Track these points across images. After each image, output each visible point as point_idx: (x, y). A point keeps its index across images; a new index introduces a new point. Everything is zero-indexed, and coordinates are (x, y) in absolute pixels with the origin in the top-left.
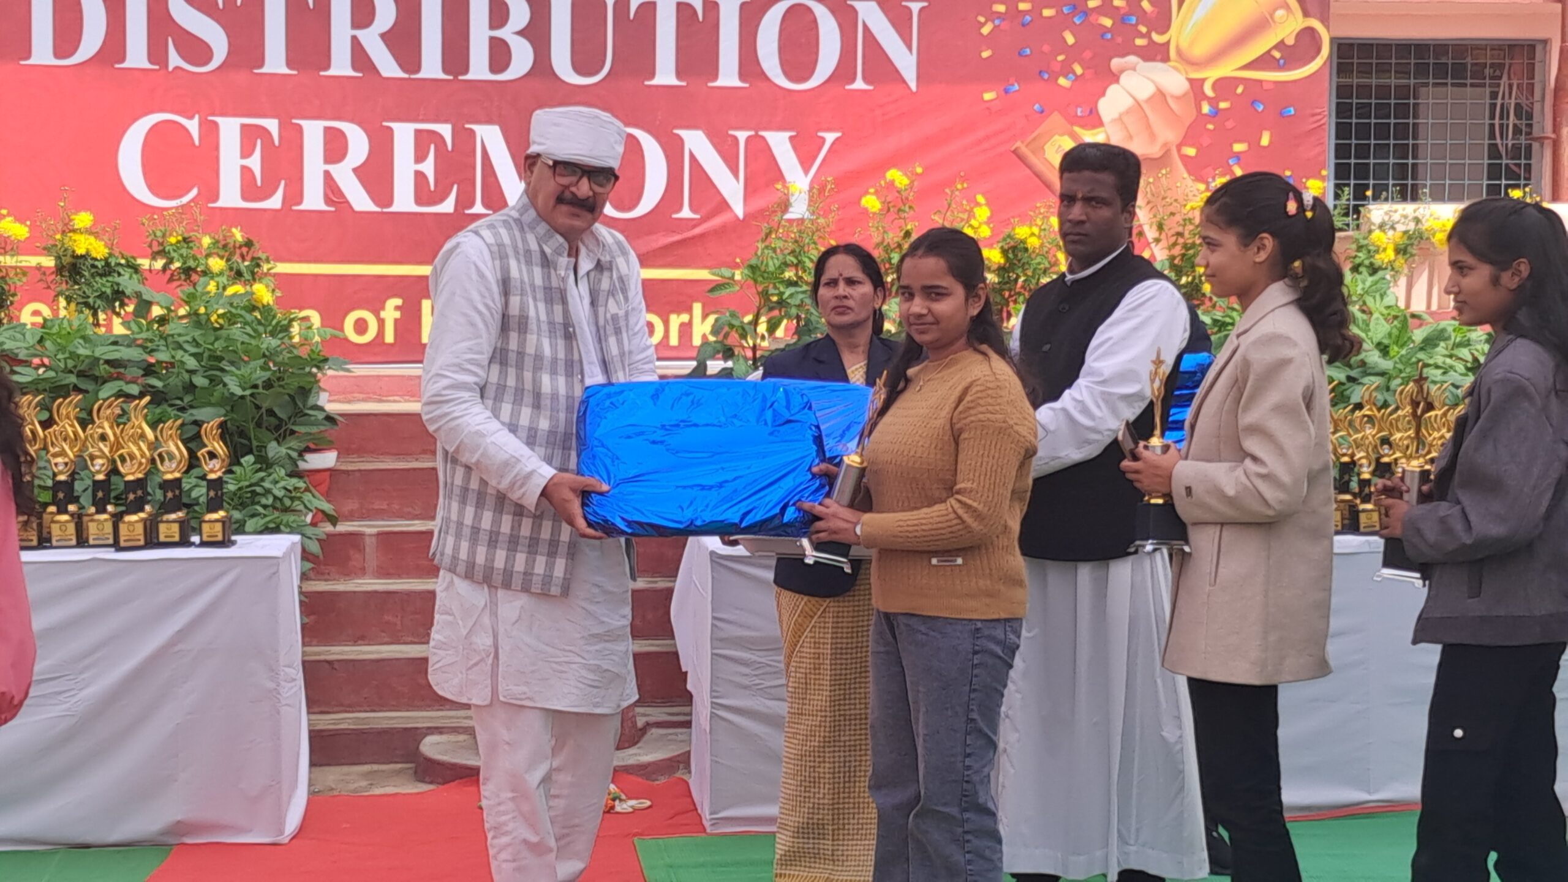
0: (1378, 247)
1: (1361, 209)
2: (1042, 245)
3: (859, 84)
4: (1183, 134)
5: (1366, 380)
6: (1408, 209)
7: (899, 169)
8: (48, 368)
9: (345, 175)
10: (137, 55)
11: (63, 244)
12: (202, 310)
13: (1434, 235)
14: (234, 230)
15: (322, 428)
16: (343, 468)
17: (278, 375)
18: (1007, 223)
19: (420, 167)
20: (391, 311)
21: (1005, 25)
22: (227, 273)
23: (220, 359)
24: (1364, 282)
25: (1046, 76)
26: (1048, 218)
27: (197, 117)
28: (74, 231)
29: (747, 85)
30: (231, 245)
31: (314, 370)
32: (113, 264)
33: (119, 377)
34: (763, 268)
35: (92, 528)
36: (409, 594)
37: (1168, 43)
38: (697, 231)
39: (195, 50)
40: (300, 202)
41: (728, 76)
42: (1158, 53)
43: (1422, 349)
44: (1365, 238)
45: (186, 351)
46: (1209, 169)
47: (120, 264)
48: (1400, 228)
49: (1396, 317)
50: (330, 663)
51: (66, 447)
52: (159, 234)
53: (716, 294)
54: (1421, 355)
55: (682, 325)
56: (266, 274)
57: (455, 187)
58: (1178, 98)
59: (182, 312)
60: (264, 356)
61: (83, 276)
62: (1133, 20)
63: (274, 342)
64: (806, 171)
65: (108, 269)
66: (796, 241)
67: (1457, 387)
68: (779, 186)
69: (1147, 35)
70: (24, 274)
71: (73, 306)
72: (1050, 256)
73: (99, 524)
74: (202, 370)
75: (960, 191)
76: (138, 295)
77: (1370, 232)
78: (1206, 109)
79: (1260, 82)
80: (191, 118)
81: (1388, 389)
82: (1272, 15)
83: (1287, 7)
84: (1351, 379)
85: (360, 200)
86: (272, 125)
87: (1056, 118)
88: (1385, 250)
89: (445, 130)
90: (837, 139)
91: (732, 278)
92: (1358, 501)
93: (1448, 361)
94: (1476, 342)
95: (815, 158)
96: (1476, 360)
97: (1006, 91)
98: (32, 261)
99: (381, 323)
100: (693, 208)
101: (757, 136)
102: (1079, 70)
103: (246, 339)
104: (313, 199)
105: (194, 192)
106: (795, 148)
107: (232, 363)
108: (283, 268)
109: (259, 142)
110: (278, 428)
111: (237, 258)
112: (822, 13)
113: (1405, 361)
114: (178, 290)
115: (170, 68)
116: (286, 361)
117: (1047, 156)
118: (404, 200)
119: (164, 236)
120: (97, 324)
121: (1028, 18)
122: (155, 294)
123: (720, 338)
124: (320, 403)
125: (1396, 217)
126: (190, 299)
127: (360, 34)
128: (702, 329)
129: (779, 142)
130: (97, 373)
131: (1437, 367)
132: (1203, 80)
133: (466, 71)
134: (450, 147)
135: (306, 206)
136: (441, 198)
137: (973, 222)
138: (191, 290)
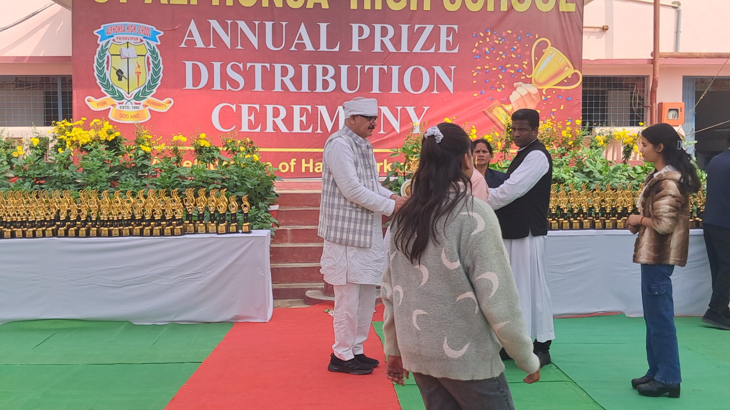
0: (598, 141)
1: (593, 129)
2: (493, 141)
3: (435, 92)
4: (536, 106)
5: (595, 182)
6: (608, 129)
7: (448, 118)
8: (193, 180)
9: (279, 121)
10: (217, 86)
11: (197, 143)
12: (238, 163)
13: (616, 137)
14: (247, 138)
15: (275, 198)
16: (280, 210)
17: (262, 182)
18: (481, 134)
19: (302, 119)
20: (293, 163)
21: (481, 73)
22: (245, 151)
23: (244, 177)
24: (594, 152)
25: (493, 89)
26: (494, 132)
27: (235, 104)
28: (200, 139)
29: (400, 93)
30: (246, 143)
31: (272, 181)
32: (211, 148)
33: (214, 183)
34: (406, 148)
35: (210, 228)
36: (301, 248)
37: (531, 78)
38: (385, 137)
39: (235, 84)
40: (266, 130)
41: (395, 90)
42: (528, 81)
43: (613, 172)
44: (594, 138)
45: (234, 175)
46: (545, 117)
47: (213, 149)
48: (605, 135)
49: (604, 162)
50: (277, 268)
51: (202, 203)
52: (225, 140)
53: (393, 156)
54: (612, 174)
55: (381, 166)
56: (257, 152)
57: (312, 125)
58: (534, 95)
59: (232, 162)
60: (257, 176)
61: (203, 152)
62: (521, 71)
63: (260, 172)
64: (419, 119)
65: (210, 151)
66: (416, 140)
67: (624, 184)
68: (411, 124)
69: (525, 76)
70: (185, 152)
71: (200, 162)
72: (495, 144)
73: (212, 227)
74: (238, 181)
75: (467, 124)
76: (219, 158)
77: (596, 136)
78: (543, 98)
79: (561, 90)
80: (233, 105)
81: (602, 185)
82: (564, 69)
83: (569, 66)
84: (590, 182)
85: (283, 129)
86: (257, 107)
87: (496, 102)
88: (600, 141)
89: (309, 107)
90: (428, 109)
91: (397, 152)
92: (595, 219)
93: (621, 176)
94: (630, 170)
95: (422, 114)
96: (629, 175)
97: (481, 93)
98: (188, 148)
99: (290, 166)
100: (384, 131)
101: (404, 108)
102: (503, 87)
103: (252, 171)
104: (270, 129)
105: (234, 127)
106: (415, 111)
107: (248, 178)
108: (262, 150)
109: (253, 112)
110: (261, 198)
111: (248, 147)
112: (423, 69)
113: (607, 176)
114: (232, 156)
115: (227, 90)
116: (264, 177)
117: (493, 113)
118: (297, 129)
119: (227, 140)
120: (207, 167)
121: (488, 71)
122: (224, 158)
123: (394, 170)
124: (274, 190)
125: (604, 131)
126: (235, 160)
127: (284, 78)
128: (387, 167)
129: (411, 110)
130: (208, 182)
131: (617, 178)
132: (543, 89)
133: (315, 90)
134: (310, 113)
135: (267, 131)
136: (308, 129)
137: (471, 134)
138: (235, 156)
